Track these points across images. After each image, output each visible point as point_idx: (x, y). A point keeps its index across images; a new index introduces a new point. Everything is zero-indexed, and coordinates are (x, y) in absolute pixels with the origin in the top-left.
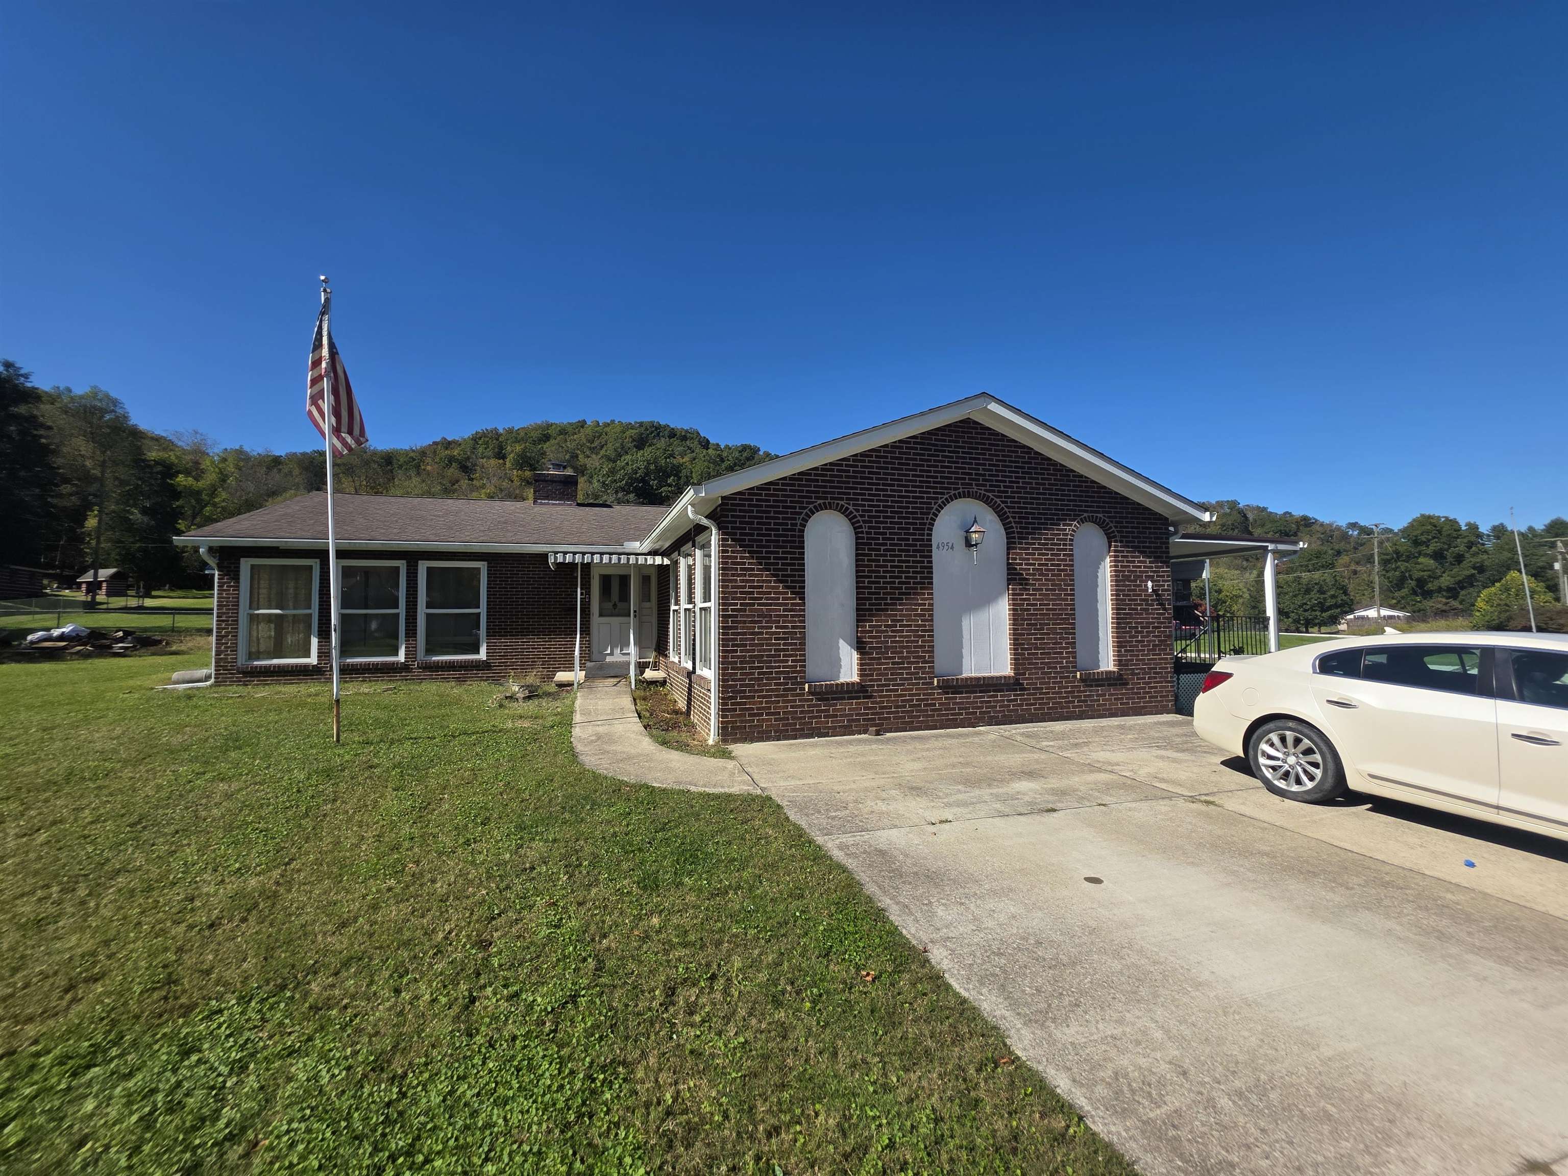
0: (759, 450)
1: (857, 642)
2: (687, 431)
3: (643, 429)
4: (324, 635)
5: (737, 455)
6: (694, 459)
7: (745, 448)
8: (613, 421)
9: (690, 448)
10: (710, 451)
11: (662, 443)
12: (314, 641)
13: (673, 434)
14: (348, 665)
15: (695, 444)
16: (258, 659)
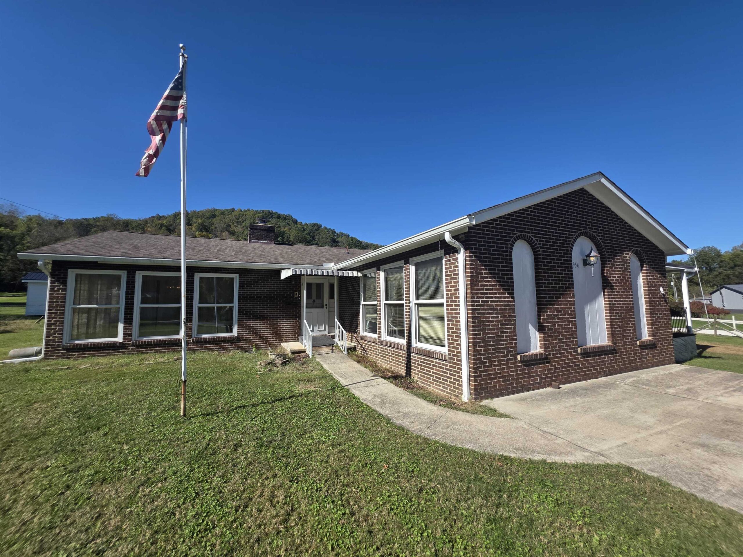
0: (321, 226)
1: (539, 326)
2: (286, 215)
3: (264, 214)
4: (128, 321)
5: (311, 228)
6: (290, 229)
7: (315, 225)
8: (249, 210)
9: (288, 224)
10: (298, 226)
11: (274, 221)
12: (121, 327)
13: (279, 217)
14: (145, 342)
15: (290, 222)
16: (78, 339)
